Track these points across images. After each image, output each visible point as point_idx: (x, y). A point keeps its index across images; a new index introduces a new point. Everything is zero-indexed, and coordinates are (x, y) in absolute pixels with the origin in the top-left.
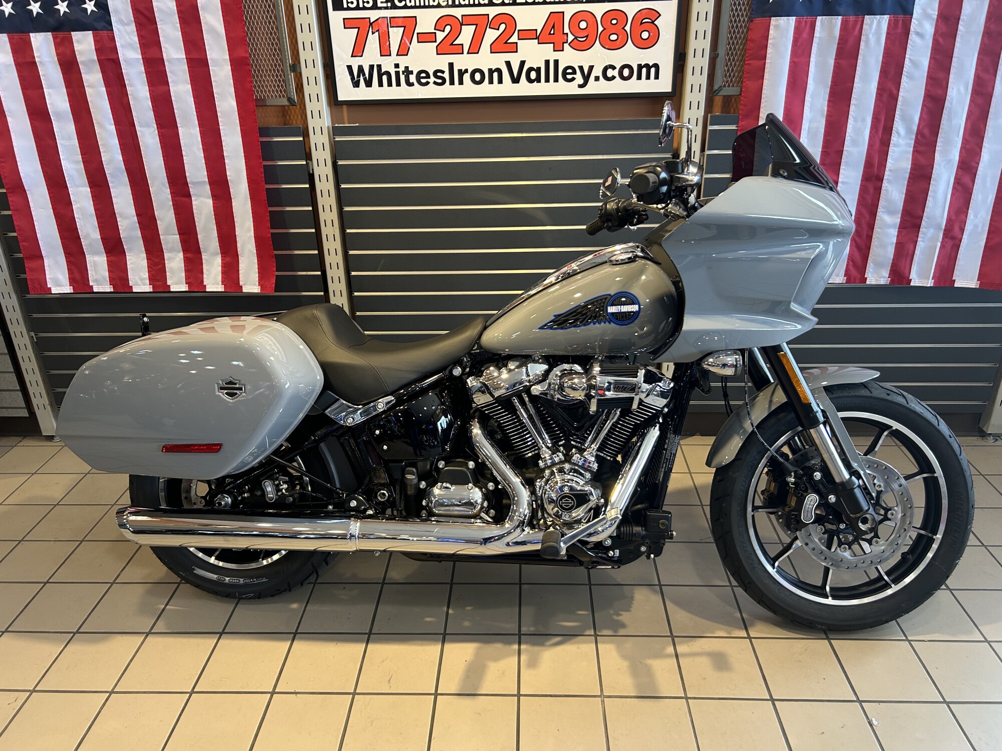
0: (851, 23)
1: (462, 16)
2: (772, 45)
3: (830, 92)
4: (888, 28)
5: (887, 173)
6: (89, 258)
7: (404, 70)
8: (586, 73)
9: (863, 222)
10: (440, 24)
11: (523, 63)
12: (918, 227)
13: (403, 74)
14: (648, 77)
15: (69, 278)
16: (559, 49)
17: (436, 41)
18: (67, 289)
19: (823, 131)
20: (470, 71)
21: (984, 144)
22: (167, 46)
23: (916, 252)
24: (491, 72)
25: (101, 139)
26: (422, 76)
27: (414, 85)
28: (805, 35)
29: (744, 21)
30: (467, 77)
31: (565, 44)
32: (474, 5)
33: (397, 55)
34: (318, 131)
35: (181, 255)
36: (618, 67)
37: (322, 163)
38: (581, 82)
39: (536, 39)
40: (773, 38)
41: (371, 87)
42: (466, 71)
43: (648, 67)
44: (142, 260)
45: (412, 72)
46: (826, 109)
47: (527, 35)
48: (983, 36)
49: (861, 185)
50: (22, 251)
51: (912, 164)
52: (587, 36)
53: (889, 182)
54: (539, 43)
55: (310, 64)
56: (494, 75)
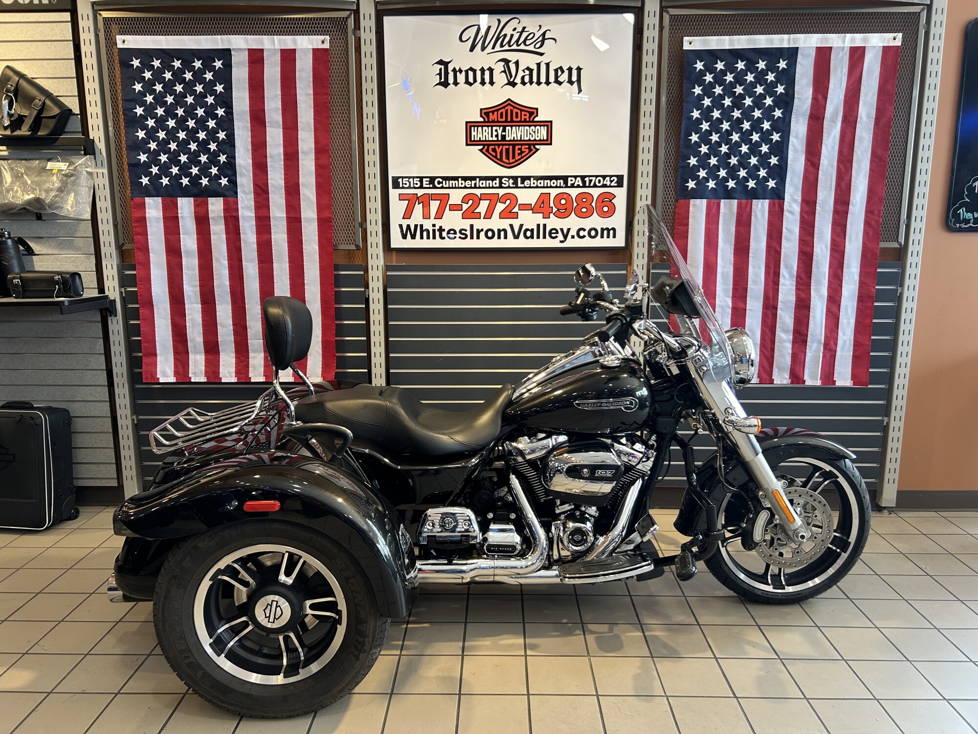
0: (744, 205)
1: (481, 194)
2: (692, 217)
3: (735, 248)
4: (769, 208)
5: (779, 304)
6: (191, 357)
7: (438, 228)
8: (565, 233)
9: (767, 338)
10: (465, 199)
11: (521, 226)
12: (805, 342)
13: (438, 231)
14: (608, 237)
15: (174, 371)
16: (546, 217)
17: (462, 210)
18: (172, 379)
19: (732, 274)
20: (484, 230)
21: (843, 284)
22: (274, 208)
23: (807, 360)
24: (499, 231)
25: (216, 270)
26: (451, 233)
27: (445, 239)
28: (714, 211)
29: (672, 201)
30: (482, 234)
31: (550, 214)
32: (489, 188)
33: (435, 218)
34: (375, 268)
35: (262, 355)
36: (587, 229)
37: (376, 290)
38: (562, 239)
39: (531, 210)
40: (693, 212)
41: (415, 238)
42: (482, 230)
43: (608, 229)
44: (232, 358)
45: (444, 230)
46: (733, 259)
47: (525, 207)
48: (834, 214)
49: (763, 312)
50: (143, 350)
51: (796, 297)
52: (566, 209)
53: (782, 310)
54: (533, 213)
55: (373, 222)
56: (501, 233)
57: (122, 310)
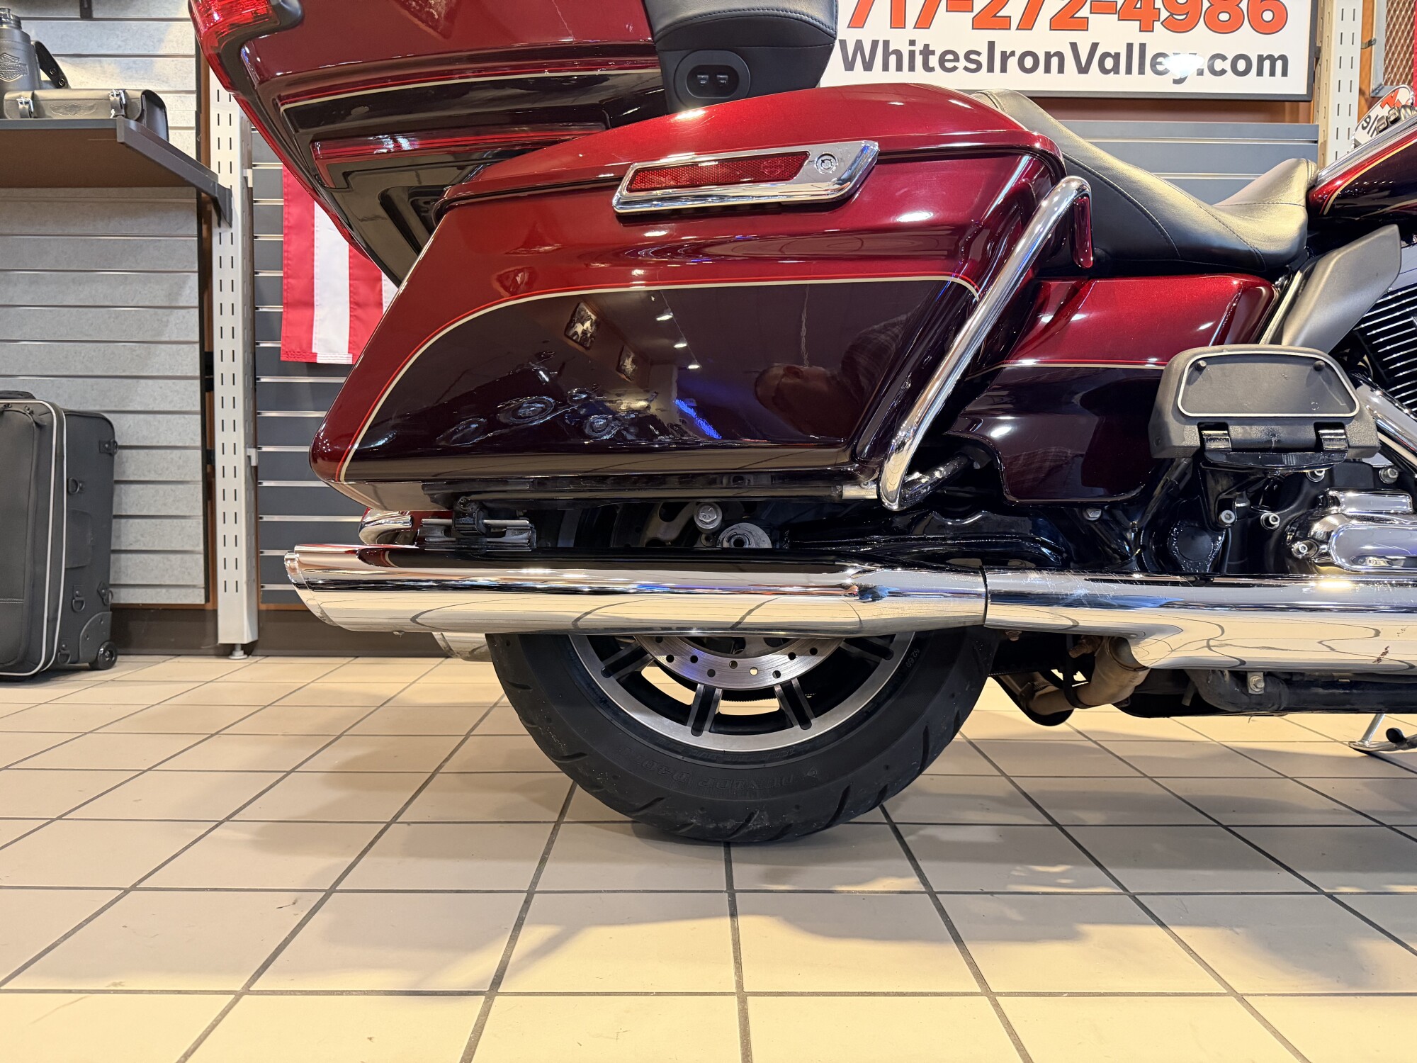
7: (922, 49)
11: (1095, 46)
13: (920, 54)
14: (1272, 73)
15: (350, 342)
16: (1147, 27)
17: (972, 11)
18: (344, 358)
20: (1018, 55)
24: (1048, 56)
26: (947, 60)
27: (934, 70)
30: (1013, 63)
31: (1155, 23)
33: (915, 28)
36: (1230, 57)
38: (1178, 75)
39: (1116, 13)
41: (871, 70)
42: (1013, 53)
43: (1270, 57)
45: (933, 53)
47: (1104, 7)
50: (285, 294)
52: (1187, 13)
54: (1119, 20)
56: (1053, 60)
57: (243, 212)
